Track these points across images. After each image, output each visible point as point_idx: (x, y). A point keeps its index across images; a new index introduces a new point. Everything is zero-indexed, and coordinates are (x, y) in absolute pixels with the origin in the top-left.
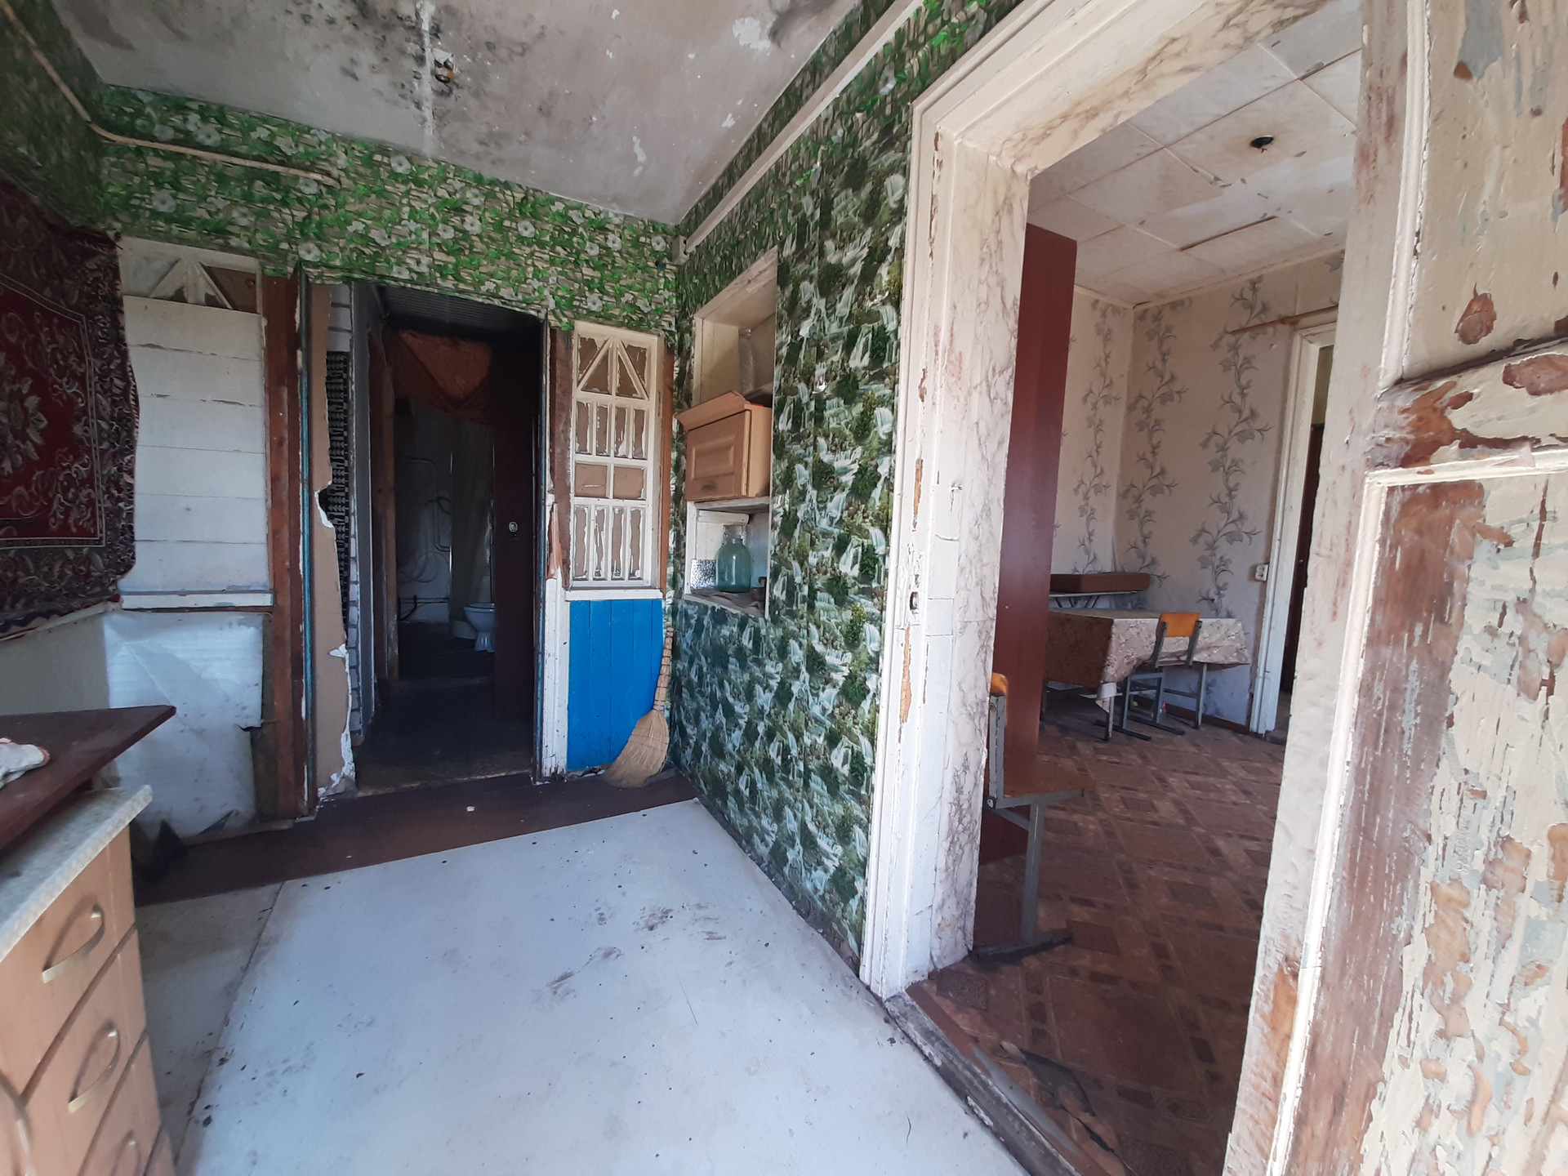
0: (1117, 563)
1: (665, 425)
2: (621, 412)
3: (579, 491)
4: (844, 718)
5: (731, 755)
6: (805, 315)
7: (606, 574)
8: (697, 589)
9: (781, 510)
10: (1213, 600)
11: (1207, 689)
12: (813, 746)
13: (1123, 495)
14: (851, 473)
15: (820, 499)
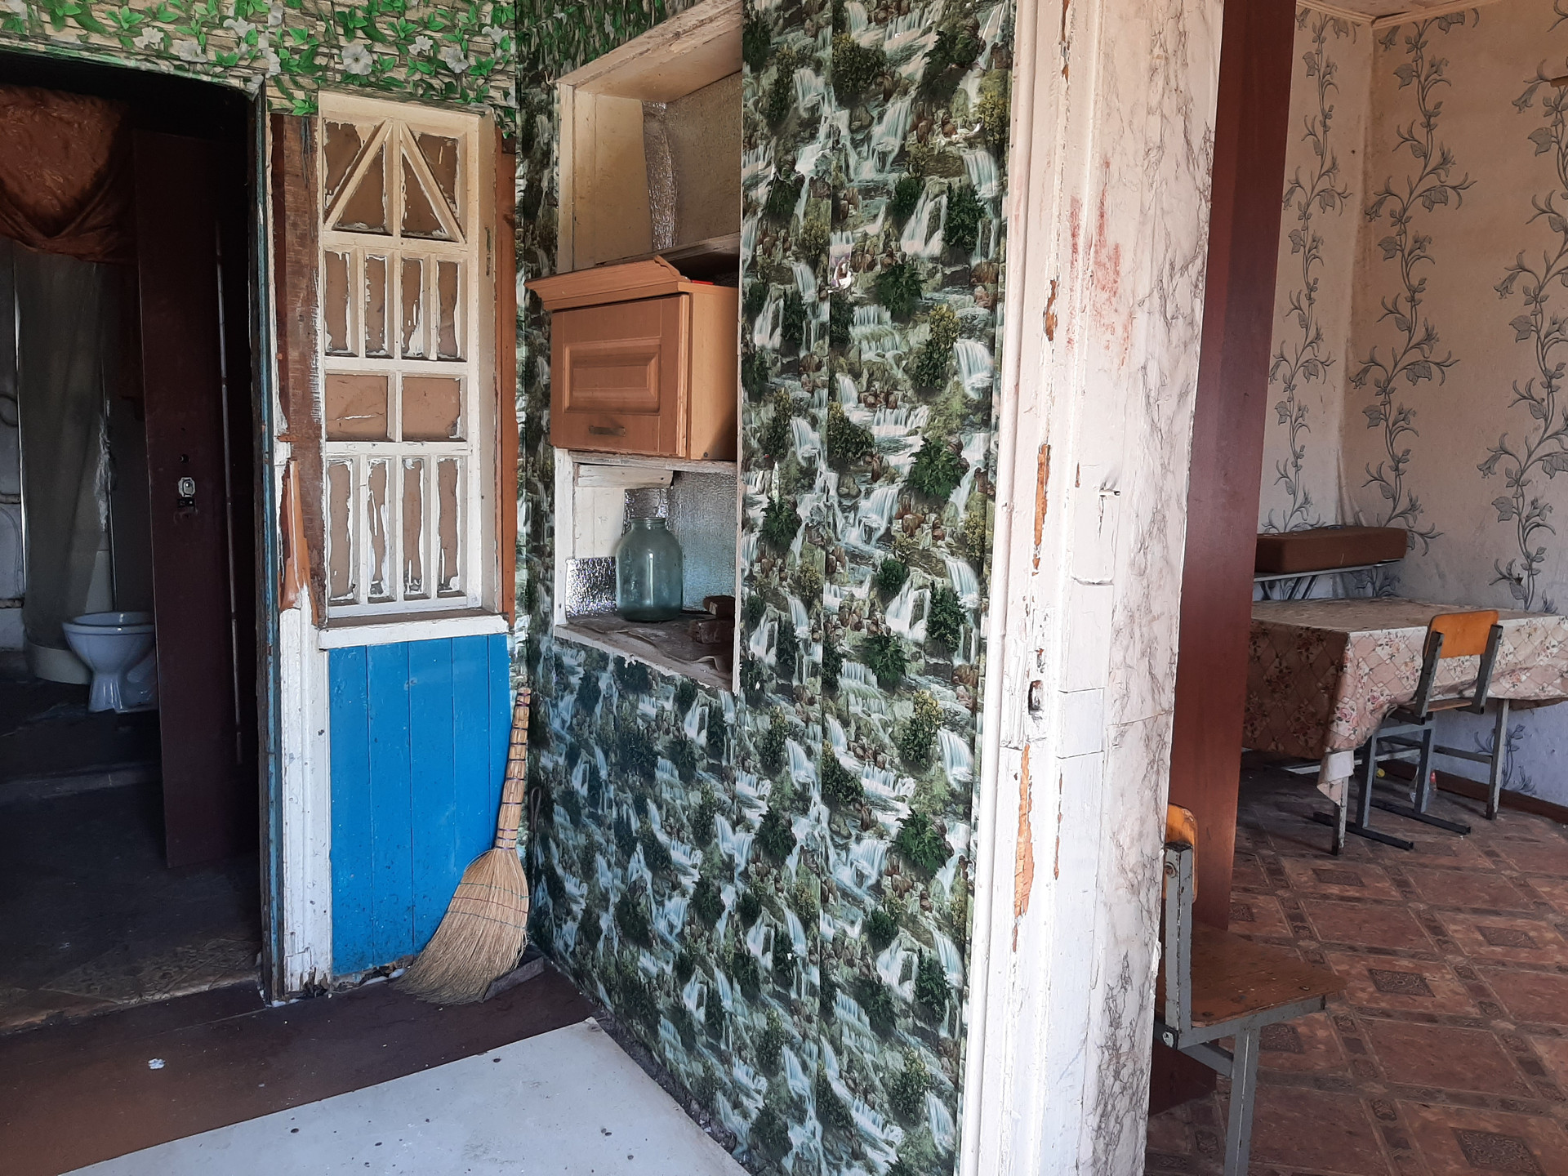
0: (1347, 508)
1: (502, 294)
2: (412, 269)
3: (335, 428)
4: (901, 897)
5: (664, 941)
6: (806, 134)
7: (393, 587)
8: (579, 616)
9: (763, 498)
10: (1519, 580)
11: (1508, 743)
12: (839, 941)
13: (1356, 380)
14: (909, 451)
15: (844, 490)
